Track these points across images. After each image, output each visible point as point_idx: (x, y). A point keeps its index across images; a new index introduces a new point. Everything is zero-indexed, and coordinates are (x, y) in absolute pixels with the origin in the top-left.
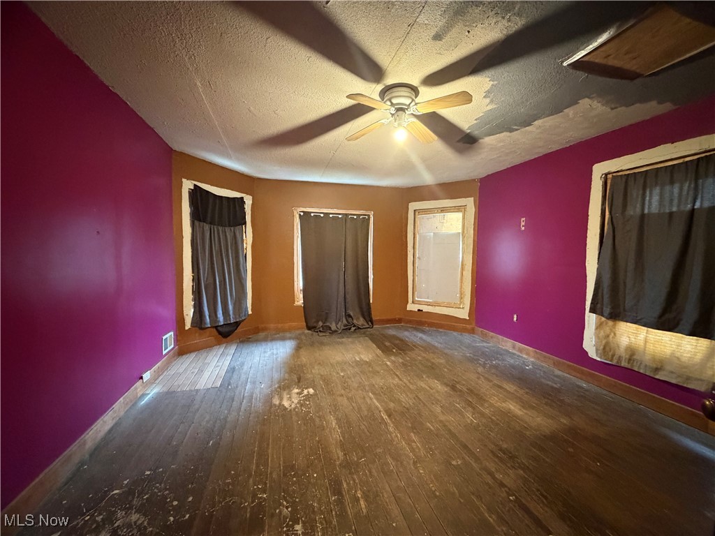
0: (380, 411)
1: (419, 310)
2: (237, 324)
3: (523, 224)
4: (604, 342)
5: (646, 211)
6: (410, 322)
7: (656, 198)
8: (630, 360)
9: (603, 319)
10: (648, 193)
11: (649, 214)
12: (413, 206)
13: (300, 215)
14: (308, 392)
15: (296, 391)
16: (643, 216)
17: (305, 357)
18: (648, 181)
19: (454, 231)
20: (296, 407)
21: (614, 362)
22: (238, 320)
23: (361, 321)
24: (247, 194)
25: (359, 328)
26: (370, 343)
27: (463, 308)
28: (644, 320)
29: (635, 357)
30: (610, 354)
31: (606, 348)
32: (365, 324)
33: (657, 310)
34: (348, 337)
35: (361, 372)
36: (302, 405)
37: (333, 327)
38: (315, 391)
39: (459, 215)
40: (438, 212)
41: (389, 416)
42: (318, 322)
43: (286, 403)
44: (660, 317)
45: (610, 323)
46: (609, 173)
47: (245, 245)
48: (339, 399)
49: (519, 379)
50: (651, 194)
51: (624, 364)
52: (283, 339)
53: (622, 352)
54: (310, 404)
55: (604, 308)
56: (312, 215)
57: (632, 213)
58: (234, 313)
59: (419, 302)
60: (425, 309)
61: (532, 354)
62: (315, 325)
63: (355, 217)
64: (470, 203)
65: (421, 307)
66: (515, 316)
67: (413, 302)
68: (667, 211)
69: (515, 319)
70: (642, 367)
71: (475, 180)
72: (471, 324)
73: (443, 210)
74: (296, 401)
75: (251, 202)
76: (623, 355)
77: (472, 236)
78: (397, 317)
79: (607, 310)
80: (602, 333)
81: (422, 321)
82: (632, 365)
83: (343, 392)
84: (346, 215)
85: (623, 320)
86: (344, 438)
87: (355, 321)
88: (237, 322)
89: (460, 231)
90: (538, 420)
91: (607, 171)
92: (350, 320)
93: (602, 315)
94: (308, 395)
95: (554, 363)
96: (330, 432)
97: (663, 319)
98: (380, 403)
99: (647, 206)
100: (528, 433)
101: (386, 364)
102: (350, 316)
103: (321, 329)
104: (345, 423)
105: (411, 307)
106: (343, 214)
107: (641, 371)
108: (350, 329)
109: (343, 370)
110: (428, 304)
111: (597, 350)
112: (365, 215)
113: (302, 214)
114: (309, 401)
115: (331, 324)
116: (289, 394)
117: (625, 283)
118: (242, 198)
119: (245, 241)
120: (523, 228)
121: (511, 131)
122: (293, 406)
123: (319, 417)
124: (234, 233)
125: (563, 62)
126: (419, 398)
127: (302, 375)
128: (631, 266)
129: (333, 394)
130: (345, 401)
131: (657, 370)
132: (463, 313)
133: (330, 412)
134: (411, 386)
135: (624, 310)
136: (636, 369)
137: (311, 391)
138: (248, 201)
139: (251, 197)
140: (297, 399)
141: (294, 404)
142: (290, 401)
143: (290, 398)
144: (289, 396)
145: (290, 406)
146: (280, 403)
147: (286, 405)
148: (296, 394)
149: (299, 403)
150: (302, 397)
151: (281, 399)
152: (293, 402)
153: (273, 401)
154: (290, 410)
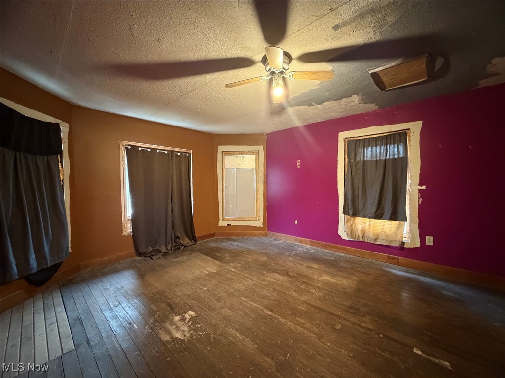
0: (262, 310)
1: (228, 225)
2: (56, 267)
3: (298, 164)
4: (350, 229)
5: (365, 159)
6: (222, 235)
7: (369, 153)
8: (363, 237)
9: (349, 217)
10: (366, 150)
11: (367, 161)
12: (221, 148)
13: (127, 148)
14: (190, 315)
15: (177, 318)
16: (364, 161)
17: (157, 283)
18: (366, 145)
19: (250, 168)
20: (192, 335)
21: (356, 239)
22: (57, 262)
23: (186, 241)
24: (64, 120)
25: (186, 246)
26: (205, 257)
27: (259, 220)
28: (369, 215)
29: (365, 235)
30: (354, 235)
31: (352, 232)
32: (189, 241)
33: (374, 209)
34: (181, 256)
35: (219, 282)
36: (195, 330)
37: (164, 250)
38: (196, 312)
39: (254, 157)
40: (239, 154)
41: (272, 311)
42: (147, 247)
43: (178, 335)
44: (376, 212)
45: (352, 218)
46: (347, 138)
47: (61, 177)
48: (223, 311)
49: (314, 259)
50: (367, 149)
51: (361, 239)
52: (116, 271)
53: (359, 233)
55: (349, 211)
56: (158, 151)
57: (359, 160)
58: (51, 256)
59: (228, 220)
60: (233, 223)
61: (309, 243)
62: (145, 251)
63: (179, 154)
64: (261, 149)
65: (229, 223)
66: (296, 221)
67: (223, 220)
68: (375, 159)
69: (296, 223)
70: (369, 239)
71: (263, 134)
72: (265, 230)
73: (243, 153)
74: (186, 329)
75: (68, 130)
76: (360, 234)
77: (263, 171)
78: (212, 232)
79: (351, 212)
80: (349, 225)
81: (231, 233)
82: (364, 239)
83: (220, 304)
84: (172, 151)
85: (358, 216)
86: (257, 343)
87: (182, 241)
88: (56, 265)
89: (255, 168)
90: (345, 282)
91: (346, 137)
92: (177, 240)
93: (348, 214)
94: (192, 319)
95: (322, 246)
96: (242, 344)
97: (377, 213)
98: (256, 303)
99: (365, 157)
100: (348, 291)
101: (231, 271)
102: (178, 237)
103: (153, 253)
104: (244, 330)
105: (222, 223)
106: (169, 150)
107: (369, 242)
108: (179, 248)
109: (204, 286)
110: (235, 220)
111: (347, 234)
112: (187, 153)
113: (129, 147)
114: (199, 324)
115: (160, 247)
116: (174, 324)
117: (358, 197)
118: (57, 125)
119: (61, 172)
120: (299, 167)
121: (310, 105)
122: (188, 335)
123: (221, 335)
124: (48, 161)
125: (369, 70)
126: (276, 290)
127: (169, 301)
128: (360, 188)
129: (214, 309)
130: (230, 312)
131: (376, 240)
132: (259, 223)
133: (226, 326)
134: (264, 283)
135: (359, 211)
136: (366, 241)
137: (192, 313)
138: (64, 129)
139: (67, 125)
140: (185, 326)
141: (186, 332)
142: (180, 330)
143: (177, 328)
144: (174, 326)
145: (185, 336)
146: (172, 337)
147: (179, 337)
148: (180, 322)
149: (190, 329)
150: (188, 322)
151: (168, 332)
152: (184, 331)
153: (161, 338)
154: (188, 340)
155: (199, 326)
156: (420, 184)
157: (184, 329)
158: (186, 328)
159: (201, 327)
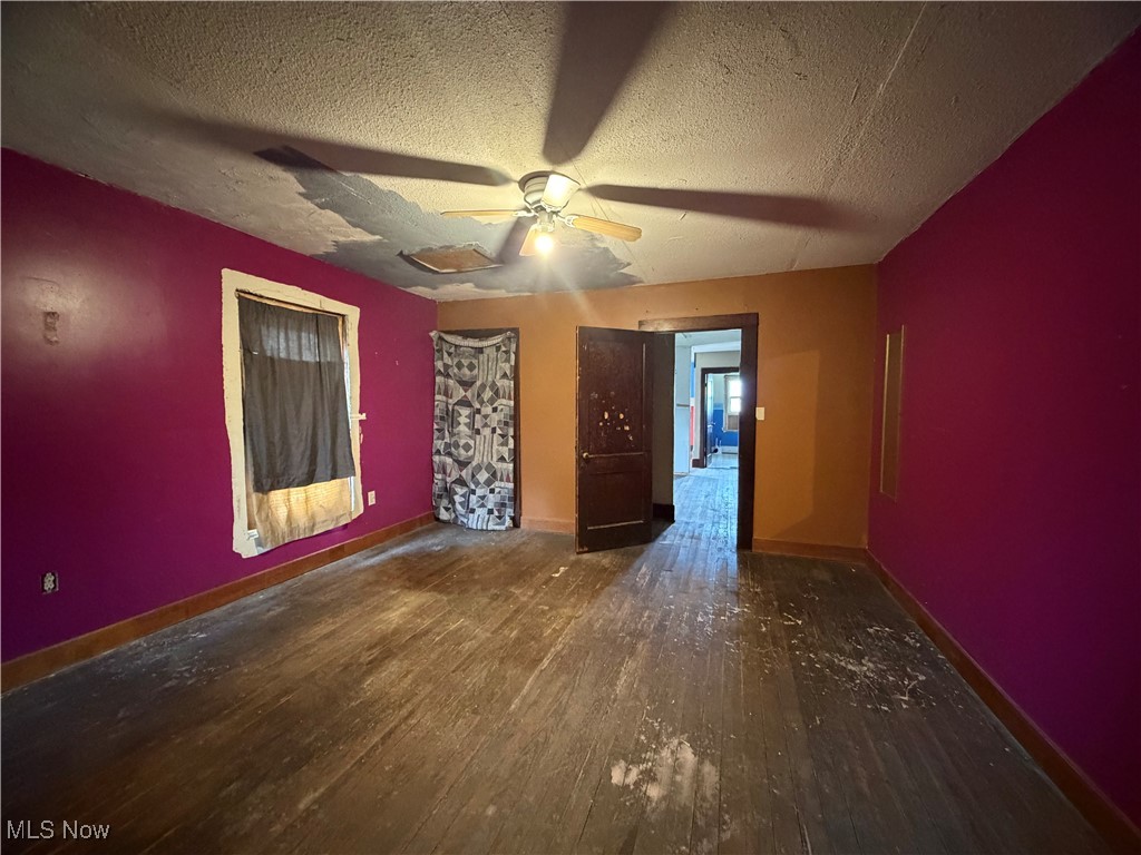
8: (291, 532)
14: (627, 772)
20: (670, 736)
29: (292, 526)
36: (658, 736)
38: (608, 769)
43: (688, 755)
44: (309, 469)
45: (265, 498)
53: (283, 527)
54: (640, 733)
70: (301, 532)
74: (665, 753)
80: (264, 514)
96: (635, 672)
104: (607, 676)
111: (262, 540)
114: (638, 740)
116: (674, 785)
122: (675, 741)
123: (637, 697)
131: (313, 527)
133: (615, 700)
135: (277, 475)
136: (297, 537)
137: (617, 774)
140: (661, 758)
141: (672, 747)
142: (677, 759)
143: (677, 768)
144: (678, 778)
145: (680, 743)
146: (701, 762)
147: (690, 750)
148: (659, 777)
149: (661, 745)
150: (649, 760)
151: (698, 776)
152: (673, 752)
153: (717, 778)
154: (682, 733)
155: (643, 737)
156: (361, 412)
157: (669, 755)
158: (663, 754)
159: (643, 733)
